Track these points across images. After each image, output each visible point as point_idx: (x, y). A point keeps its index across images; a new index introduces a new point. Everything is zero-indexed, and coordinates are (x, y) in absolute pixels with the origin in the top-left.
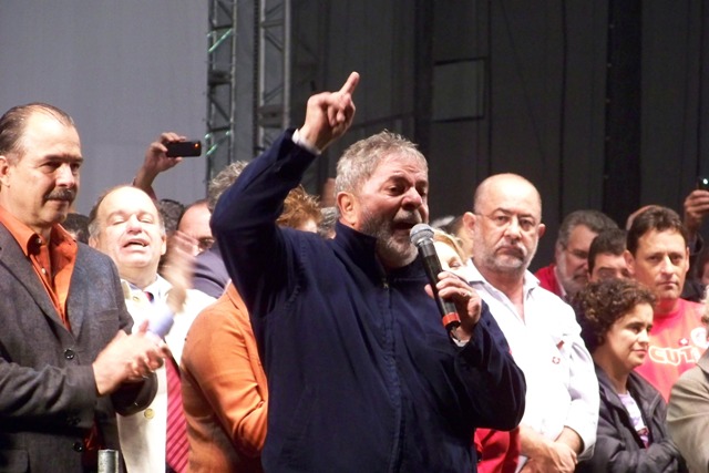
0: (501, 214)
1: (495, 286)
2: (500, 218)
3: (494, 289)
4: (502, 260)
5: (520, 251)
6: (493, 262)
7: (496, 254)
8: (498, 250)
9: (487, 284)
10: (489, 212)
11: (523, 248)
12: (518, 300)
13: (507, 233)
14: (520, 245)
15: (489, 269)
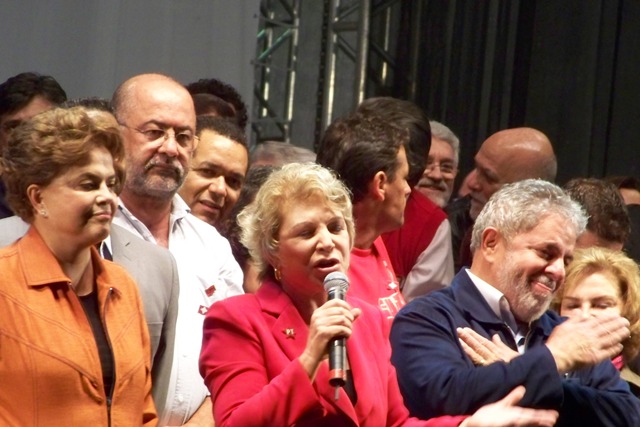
0: (155, 127)
1: (134, 214)
2: (154, 132)
3: (133, 218)
4: (154, 181)
5: (177, 171)
6: (141, 184)
7: (146, 172)
8: (149, 169)
9: (125, 210)
10: (138, 123)
11: (180, 167)
12: (162, 231)
13: (161, 149)
14: (177, 164)
15: (134, 193)
